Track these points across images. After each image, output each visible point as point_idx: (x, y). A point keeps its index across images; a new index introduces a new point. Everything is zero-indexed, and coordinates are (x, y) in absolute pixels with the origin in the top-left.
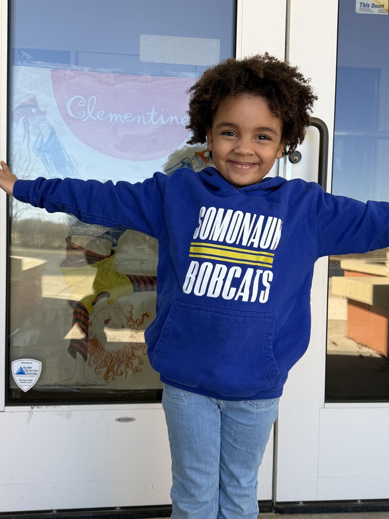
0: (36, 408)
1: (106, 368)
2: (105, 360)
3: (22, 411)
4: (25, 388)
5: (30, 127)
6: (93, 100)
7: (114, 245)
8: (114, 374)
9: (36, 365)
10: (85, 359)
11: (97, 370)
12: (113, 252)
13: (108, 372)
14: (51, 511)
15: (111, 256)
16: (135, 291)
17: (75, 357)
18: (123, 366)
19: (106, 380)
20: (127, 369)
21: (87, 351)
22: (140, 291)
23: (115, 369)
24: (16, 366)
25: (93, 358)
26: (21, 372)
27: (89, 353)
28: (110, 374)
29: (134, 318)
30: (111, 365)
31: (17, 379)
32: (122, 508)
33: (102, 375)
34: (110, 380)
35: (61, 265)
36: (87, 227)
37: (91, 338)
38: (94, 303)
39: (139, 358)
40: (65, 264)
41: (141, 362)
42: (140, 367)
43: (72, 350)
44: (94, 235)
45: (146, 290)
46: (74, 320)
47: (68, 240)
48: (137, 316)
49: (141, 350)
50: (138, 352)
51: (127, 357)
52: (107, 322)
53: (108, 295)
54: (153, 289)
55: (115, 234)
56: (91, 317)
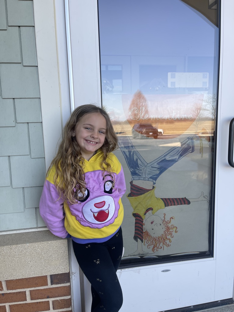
0: (123, 270)
1: (153, 245)
2: (152, 241)
7: (154, 184)
8: (157, 248)
10: (142, 241)
11: (148, 247)
12: (154, 187)
13: (154, 247)
15: (152, 189)
16: (166, 206)
17: (137, 241)
18: (161, 244)
19: (153, 251)
20: (164, 246)
21: (143, 238)
22: (168, 206)
23: (158, 246)
25: (146, 241)
27: (144, 238)
28: (155, 249)
30: (156, 244)
33: (151, 249)
34: (155, 251)
35: (128, 196)
36: (140, 176)
37: (144, 231)
38: (145, 214)
39: (169, 239)
40: (130, 195)
41: (170, 242)
42: (170, 244)
43: (136, 238)
44: (144, 179)
45: (171, 205)
46: (136, 223)
47: (131, 183)
48: (167, 219)
49: (170, 235)
50: (169, 237)
51: (163, 239)
52: (152, 223)
53: (152, 209)
54: (174, 205)
55: (155, 178)
56: (144, 221)
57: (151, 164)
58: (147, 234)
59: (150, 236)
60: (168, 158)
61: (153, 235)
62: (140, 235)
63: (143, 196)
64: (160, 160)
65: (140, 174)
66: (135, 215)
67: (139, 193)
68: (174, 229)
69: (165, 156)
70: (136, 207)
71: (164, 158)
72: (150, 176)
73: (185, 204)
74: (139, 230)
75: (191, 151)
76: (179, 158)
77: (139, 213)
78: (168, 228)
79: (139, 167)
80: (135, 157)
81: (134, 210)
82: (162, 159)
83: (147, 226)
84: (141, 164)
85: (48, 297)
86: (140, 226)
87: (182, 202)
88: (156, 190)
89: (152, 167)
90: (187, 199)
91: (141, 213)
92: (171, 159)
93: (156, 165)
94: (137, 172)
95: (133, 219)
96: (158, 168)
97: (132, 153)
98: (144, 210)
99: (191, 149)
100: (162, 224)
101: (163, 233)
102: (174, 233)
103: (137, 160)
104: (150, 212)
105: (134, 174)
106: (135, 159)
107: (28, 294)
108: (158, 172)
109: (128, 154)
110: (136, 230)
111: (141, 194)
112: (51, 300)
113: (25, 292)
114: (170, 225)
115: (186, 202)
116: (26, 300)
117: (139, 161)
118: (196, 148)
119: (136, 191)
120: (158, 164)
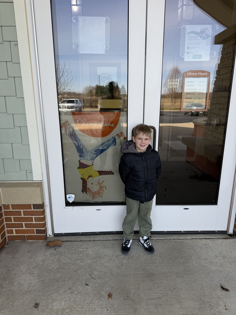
0: (74, 207)
2: (92, 194)
3: (70, 208)
4: (71, 202)
5: (67, 129)
6: (85, 120)
7: (93, 162)
9: (73, 196)
10: (87, 193)
11: (90, 196)
12: (93, 164)
13: (93, 197)
14: (80, 233)
16: (100, 175)
17: (83, 193)
18: (97, 195)
20: (99, 196)
22: (101, 175)
23: (95, 196)
24: (68, 196)
25: (89, 193)
26: (69, 198)
29: (100, 182)
31: (68, 199)
32: (98, 232)
34: (94, 199)
35: (78, 168)
36: (84, 157)
37: (87, 188)
38: (88, 179)
40: (79, 168)
41: (102, 194)
42: (102, 196)
43: (83, 191)
44: (87, 159)
45: (103, 175)
46: (83, 183)
47: (79, 161)
50: (101, 192)
51: (98, 193)
52: (92, 184)
53: (92, 177)
54: (105, 175)
55: (93, 159)
56: (87, 183)
57: (91, 151)
58: (89, 190)
59: (91, 191)
61: (92, 191)
62: (86, 190)
63: (86, 169)
64: (96, 149)
66: (82, 179)
67: (84, 167)
68: (105, 188)
69: (99, 147)
70: (83, 174)
71: (98, 148)
72: (90, 158)
73: (111, 174)
75: (114, 145)
76: (107, 148)
77: (84, 178)
78: (101, 187)
79: (83, 153)
80: (81, 147)
81: (82, 176)
83: (89, 185)
84: (85, 151)
85: (32, 215)
86: (85, 185)
87: (109, 173)
88: (94, 166)
90: (112, 172)
91: (86, 178)
92: (102, 149)
93: (93, 152)
94: (83, 155)
95: (81, 181)
96: (95, 154)
97: (79, 145)
98: (87, 177)
99: (114, 143)
100: (97, 185)
101: (98, 189)
102: (104, 190)
103: (82, 148)
105: (81, 156)
106: (81, 148)
107: (22, 212)
108: (95, 156)
109: (77, 145)
110: (83, 187)
112: (33, 217)
113: (21, 211)
114: (102, 185)
115: (112, 173)
116: (21, 215)
117: (83, 149)
118: (117, 143)
119: (82, 166)
120: (95, 151)
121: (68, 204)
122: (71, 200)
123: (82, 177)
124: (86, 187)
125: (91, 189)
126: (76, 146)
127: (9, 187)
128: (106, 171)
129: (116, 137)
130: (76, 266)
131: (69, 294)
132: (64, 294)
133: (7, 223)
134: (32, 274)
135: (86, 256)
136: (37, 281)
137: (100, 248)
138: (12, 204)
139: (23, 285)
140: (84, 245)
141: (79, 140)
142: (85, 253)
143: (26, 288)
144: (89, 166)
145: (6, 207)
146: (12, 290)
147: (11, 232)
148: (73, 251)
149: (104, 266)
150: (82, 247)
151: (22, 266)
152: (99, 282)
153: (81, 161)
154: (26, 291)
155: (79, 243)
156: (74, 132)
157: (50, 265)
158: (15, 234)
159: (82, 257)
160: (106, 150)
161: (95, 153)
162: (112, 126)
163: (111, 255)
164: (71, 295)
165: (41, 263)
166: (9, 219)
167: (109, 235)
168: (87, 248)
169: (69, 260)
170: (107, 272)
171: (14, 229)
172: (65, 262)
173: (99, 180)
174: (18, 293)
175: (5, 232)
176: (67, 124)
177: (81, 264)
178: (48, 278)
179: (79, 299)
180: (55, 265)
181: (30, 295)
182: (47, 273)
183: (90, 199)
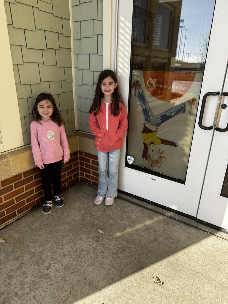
0: (132, 169)
1: (151, 164)
2: (151, 161)
3: (128, 169)
4: (130, 163)
5: (136, 89)
6: (155, 81)
7: (157, 128)
10: (146, 160)
12: (156, 131)
13: (151, 165)
16: (161, 144)
17: (144, 158)
18: (155, 165)
19: (151, 167)
20: (157, 166)
21: (147, 158)
22: (163, 144)
23: (153, 165)
24: (128, 157)
25: (148, 160)
26: (129, 159)
29: (160, 152)
31: (128, 161)
33: (150, 165)
35: (142, 132)
36: (150, 122)
38: (150, 145)
39: (160, 164)
40: (143, 132)
41: (161, 165)
42: (160, 166)
43: (143, 156)
44: (152, 124)
45: (165, 144)
46: (144, 148)
47: (144, 125)
48: (161, 151)
49: (161, 162)
50: (160, 162)
51: (156, 162)
52: (153, 151)
53: (154, 143)
54: (167, 144)
55: (158, 125)
56: (149, 149)
57: (157, 116)
58: (149, 156)
59: (150, 158)
60: (167, 114)
61: (152, 158)
62: (146, 156)
64: (162, 115)
65: (150, 121)
68: (164, 159)
70: (145, 139)
71: (165, 114)
72: (155, 123)
74: (145, 153)
75: (183, 112)
76: (174, 115)
78: (160, 157)
79: (149, 116)
80: (148, 110)
82: (163, 114)
83: (150, 152)
84: (151, 115)
86: (146, 150)
87: (172, 144)
88: (157, 132)
89: (157, 118)
90: (175, 143)
91: (148, 144)
92: (169, 115)
94: (148, 119)
95: (143, 146)
96: (161, 120)
97: (146, 107)
98: (150, 142)
99: (183, 111)
100: (158, 154)
101: (157, 158)
102: (163, 161)
103: (149, 112)
104: (152, 144)
105: (146, 120)
108: (160, 122)
110: (144, 152)
111: (149, 133)
113: (90, 160)
114: (162, 155)
115: (174, 145)
116: (90, 163)
117: (150, 112)
118: (186, 110)
119: (146, 130)
120: (161, 117)
121: (127, 165)
122: (130, 162)
123: (145, 142)
124: (147, 153)
125: (151, 156)
126: (143, 108)
127: (84, 137)
128: (168, 141)
129: (187, 104)
130: (114, 221)
131: (94, 241)
132: (90, 239)
133: (81, 166)
134: (79, 212)
135: (127, 217)
136: (80, 219)
137: (144, 215)
138: (85, 152)
139: (69, 217)
140: (132, 207)
141: (147, 102)
142: (128, 214)
143: (69, 221)
144: (153, 132)
145: (81, 153)
146: (60, 217)
147: (82, 174)
148: (119, 208)
149: (137, 233)
150: (129, 208)
151: (77, 203)
152: (124, 244)
153: (146, 125)
154: (68, 223)
155: (129, 204)
156: (143, 94)
157: (96, 211)
158: (84, 177)
159: (124, 216)
160: (173, 117)
161: (160, 118)
162: (184, 89)
163: (150, 227)
164: (95, 242)
165: (91, 207)
166: (82, 164)
167: (161, 208)
168: (133, 211)
169: (112, 214)
170: (137, 239)
171: (85, 173)
172: (108, 215)
173: (160, 149)
174: (63, 221)
175: (78, 173)
176: (138, 84)
177: (119, 221)
178: (88, 220)
179: (99, 248)
180: (99, 213)
181: (69, 226)
182: (89, 216)
183: (148, 166)
